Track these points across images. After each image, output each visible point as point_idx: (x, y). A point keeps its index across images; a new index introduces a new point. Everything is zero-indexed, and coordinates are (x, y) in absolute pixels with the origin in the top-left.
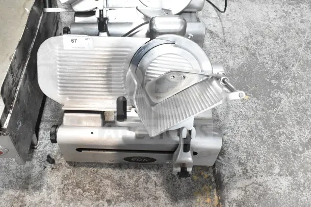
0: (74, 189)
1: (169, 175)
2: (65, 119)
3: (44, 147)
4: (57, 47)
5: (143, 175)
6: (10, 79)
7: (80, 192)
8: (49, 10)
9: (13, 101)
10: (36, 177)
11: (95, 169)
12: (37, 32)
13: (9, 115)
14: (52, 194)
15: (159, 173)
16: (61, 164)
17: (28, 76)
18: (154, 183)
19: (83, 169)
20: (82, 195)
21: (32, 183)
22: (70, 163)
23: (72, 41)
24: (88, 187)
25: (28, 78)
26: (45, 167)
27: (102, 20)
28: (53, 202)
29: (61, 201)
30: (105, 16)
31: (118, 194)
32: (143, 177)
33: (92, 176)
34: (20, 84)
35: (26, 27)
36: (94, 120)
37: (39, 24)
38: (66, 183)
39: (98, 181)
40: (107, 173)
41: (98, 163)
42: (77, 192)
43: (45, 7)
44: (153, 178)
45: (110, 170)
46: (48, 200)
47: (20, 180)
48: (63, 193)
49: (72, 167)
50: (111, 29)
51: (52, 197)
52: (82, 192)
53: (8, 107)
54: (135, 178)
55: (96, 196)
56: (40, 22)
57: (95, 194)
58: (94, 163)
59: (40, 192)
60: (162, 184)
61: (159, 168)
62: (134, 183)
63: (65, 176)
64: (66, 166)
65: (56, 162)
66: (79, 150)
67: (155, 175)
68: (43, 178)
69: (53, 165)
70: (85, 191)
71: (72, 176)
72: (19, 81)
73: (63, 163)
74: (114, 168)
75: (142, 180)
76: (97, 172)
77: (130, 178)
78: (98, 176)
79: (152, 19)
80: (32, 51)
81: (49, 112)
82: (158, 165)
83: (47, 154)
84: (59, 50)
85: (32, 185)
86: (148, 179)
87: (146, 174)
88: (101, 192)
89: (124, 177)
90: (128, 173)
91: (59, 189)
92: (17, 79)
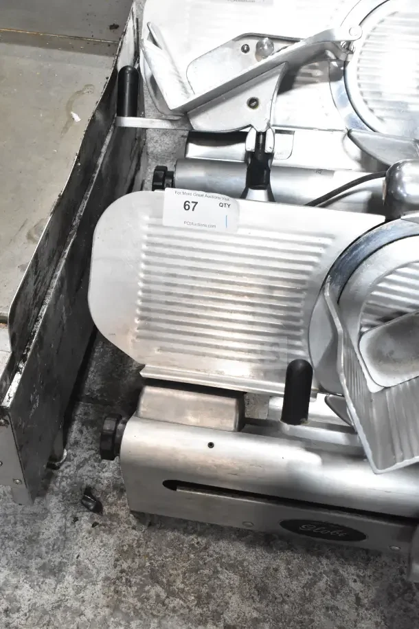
0: (145, 585)
1: (396, 581)
2: (143, 401)
3: (79, 467)
4: (147, 218)
5: (325, 572)
6: (31, 288)
7: (158, 596)
8: (129, 122)
9: (30, 341)
10: (51, 541)
11: (203, 541)
12: (96, 175)
13: (18, 377)
14: (87, 591)
15: (368, 573)
16: (116, 515)
17: (66, 282)
18: (352, 599)
19: (170, 535)
20: (164, 604)
21: (40, 556)
22: (141, 516)
23: (186, 206)
24: (182, 586)
25: (65, 287)
26: (76, 519)
27: (259, 157)
28: (89, 613)
29: (107, 611)
30: (268, 149)
31: (255, 615)
32: (325, 578)
33: (192, 556)
34: (48, 301)
35: (77, 162)
36: (219, 412)
37: (103, 155)
38: (125, 566)
39: (206, 572)
40: (232, 553)
41: (212, 525)
42: (153, 593)
43: (121, 114)
44: (352, 584)
45: (242, 547)
46: (76, 604)
47: (11, 543)
48: (117, 592)
49: (144, 528)
50: (278, 183)
51: (86, 598)
52: (163, 595)
53: (17, 354)
54: (305, 579)
55: (199, 611)
56: (104, 150)
57: (198, 605)
58: (202, 524)
59: (59, 582)
60: (375, 604)
61: (369, 560)
62: (300, 589)
63: (125, 548)
64: (128, 522)
65: (105, 508)
66: (172, 485)
67: (358, 576)
68: (69, 544)
69: (96, 515)
70: (171, 594)
71: (141, 550)
72: (46, 293)
73: (122, 513)
74: (251, 544)
75: (322, 584)
76: (206, 548)
77: (291, 574)
78: (209, 559)
79: (395, 168)
80: (80, 223)
81: (98, 380)
82: (367, 551)
83: (84, 486)
84: (151, 225)
85: (39, 560)
86: (338, 586)
87: (336, 572)
88: (212, 602)
89: (276, 570)
90: (288, 563)
91: (107, 579)
92: (43, 289)
